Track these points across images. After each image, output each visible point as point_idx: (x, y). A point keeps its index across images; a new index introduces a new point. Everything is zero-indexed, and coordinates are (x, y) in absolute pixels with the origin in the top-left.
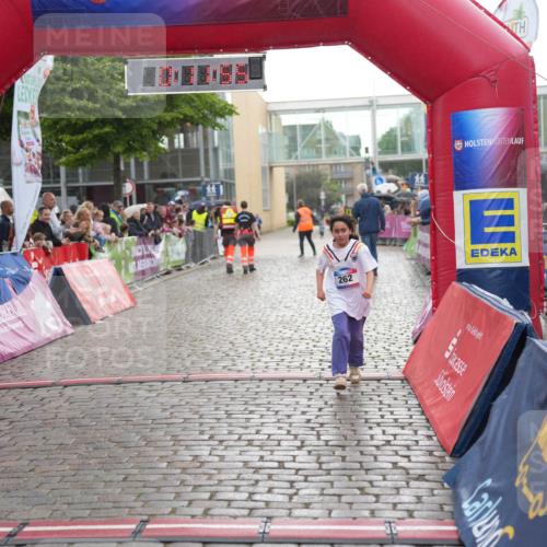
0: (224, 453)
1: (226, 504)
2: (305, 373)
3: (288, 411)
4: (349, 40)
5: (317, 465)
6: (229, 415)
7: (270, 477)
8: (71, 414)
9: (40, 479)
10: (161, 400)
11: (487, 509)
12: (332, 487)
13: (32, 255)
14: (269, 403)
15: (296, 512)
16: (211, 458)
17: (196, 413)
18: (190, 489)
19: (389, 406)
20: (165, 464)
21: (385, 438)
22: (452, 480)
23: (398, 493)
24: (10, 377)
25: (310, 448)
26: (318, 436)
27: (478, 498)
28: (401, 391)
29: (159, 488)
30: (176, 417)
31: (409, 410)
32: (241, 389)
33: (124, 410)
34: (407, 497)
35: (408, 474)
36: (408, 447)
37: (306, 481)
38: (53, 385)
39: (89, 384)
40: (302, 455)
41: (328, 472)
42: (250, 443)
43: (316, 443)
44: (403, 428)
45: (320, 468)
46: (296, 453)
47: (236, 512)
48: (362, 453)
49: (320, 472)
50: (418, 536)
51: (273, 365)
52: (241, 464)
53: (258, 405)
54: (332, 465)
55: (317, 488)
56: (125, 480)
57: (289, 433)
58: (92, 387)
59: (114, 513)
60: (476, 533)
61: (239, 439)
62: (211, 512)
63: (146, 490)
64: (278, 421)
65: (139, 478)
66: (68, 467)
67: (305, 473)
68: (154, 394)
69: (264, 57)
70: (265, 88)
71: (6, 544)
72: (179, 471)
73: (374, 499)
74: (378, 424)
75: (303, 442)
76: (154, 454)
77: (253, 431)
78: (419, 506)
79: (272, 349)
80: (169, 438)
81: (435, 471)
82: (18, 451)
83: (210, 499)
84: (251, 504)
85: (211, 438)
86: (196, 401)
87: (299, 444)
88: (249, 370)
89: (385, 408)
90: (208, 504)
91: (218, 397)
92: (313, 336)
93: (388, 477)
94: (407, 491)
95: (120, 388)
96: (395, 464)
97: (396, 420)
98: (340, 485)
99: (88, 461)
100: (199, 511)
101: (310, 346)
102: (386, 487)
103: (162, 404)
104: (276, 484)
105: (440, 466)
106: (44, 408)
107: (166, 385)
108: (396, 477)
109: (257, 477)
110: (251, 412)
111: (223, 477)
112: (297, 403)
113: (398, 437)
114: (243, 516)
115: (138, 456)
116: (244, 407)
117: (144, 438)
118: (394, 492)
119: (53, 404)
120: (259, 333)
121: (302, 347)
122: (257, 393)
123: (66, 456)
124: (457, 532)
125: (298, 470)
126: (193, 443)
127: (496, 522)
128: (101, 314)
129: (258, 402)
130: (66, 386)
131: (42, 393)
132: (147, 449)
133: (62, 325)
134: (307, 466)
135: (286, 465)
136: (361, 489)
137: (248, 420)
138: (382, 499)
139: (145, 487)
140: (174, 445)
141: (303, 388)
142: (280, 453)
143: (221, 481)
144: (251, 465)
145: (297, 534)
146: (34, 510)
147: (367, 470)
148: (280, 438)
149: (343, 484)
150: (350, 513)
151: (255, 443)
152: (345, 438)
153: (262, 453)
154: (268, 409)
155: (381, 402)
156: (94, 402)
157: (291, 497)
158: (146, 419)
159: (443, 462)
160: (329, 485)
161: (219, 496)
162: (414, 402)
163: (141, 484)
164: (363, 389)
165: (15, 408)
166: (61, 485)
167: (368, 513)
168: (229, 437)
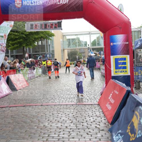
0: (52, 124)
1: (52, 138)
2: (73, 103)
3: (68, 113)
4: (83, 17)
5: (76, 127)
6: (53, 114)
7: (64, 130)
8: (12, 115)
9: (3, 132)
10: (35, 110)
11: (120, 138)
12: (80, 133)
13: (2, 73)
14: (63, 111)
15: (71, 140)
16: (48, 126)
17: (44, 114)
18: (43, 134)
19: (95, 111)
20: (36, 127)
21: (94, 120)
22: (111, 131)
23: (97, 134)
25: (74, 123)
26: (76, 119)
27: (117, 135)
28: (98, 108)
29: (34, 134)
30: (39, 115)
31: (100, 112)
32: (56, 107)
33: (26, 113)
34: (99, 135)
35: (99, 129)
36: (99, 122)
37: (73, 131)
38: (7, 107)
40: (72, 125)
41: (79, 129)
42: (58, 121)
43: (76, 121)
44: (98, 117)
45: (77, 128)
46: (70, 124)
47: (55, 140)
48: (87, 124)
49: (77, 129)
51: (64, 101)
52: (56, 127)
53: (60, 112)
54: (80, 127)
55: (76, 133)
56: (26, 132)
57: (68, 119)
58: (17, 107)
61: (56, 121)
62: (48, 140)
64: (66, 116)
65: (30, 131)
66: (11, 129)
67: (73, 129)
68: (33, 109)
69: (62, 21)
70: (62, 29)
72: (40, 129)
73: (91, 136)
74: (92, 116)
75: (72, 121)
76: (33, 125)
77: (59, 118)
78: (102, 138)
79: (64, 97)
80: (37, 120)
81: (106, 129)
83: (48, 136)
84: (59, 138)
85: (48, 120)
86: (44, 111)
87: (71, 122)
88: (58, 102)
89: (93, 112)
90: (47, 138)
91: (50, 109)
93: (94, 130)
94: (99, 134)
95: (25, 107)
96: (96, 127)
97: (96, 115)
99: (16, 127)
100: (45, 140)
101: (74, 96)
102: (94, 133)
103: (35, 112)
104: (65, 132)
106: (5, 113)
107: (37, 106)
108: (96, 130)
109: (60, 130)
110: (59, 114)
111: (51, 131)
112: (71, 111)
113: (97, 120)
114: (57, 141)
115: (29, 125)
116: (56, 112)
117: (31, 121)
118: (96, 134)
119: (7, 112)
120: (61, 93)
121: (72, 96)
122: (60, 108)
123: (10, 126)
125: (71, 129)
126: (43, 122)
128: (20, 88)
129: (60, 111)
130: (10, 107)
131: (4, 109)
132: (32, 123)
133: (9, 91)
134: (73, 127)
135: (68, 127)
136: (87, 133)
137: (58, 115)
138: (93, 136)
139: (31, 133)
140: (39, 122)
141: (72, 107)
142: (66, 124)
143: (51, 132)
144: (59, 127)
146: (2, 140)
147: (89, 128)
148: (66, 120)
149: (83, 132)
150: (84, 140)
151: (60, 122)
152: (83, 120)
153: (62, 124)
154: (63, 113)
155: (92, 111)
156: (18, 111)
157: (69, 136)
158: (31, 115)
159: (108, 126)
160: (79, 132)
161: (51, 136)
162: (101, 110)
163: (30, 133)
164: (88, 107)
166: (9, 133)
167: (89, 140)
168: (53, 120)
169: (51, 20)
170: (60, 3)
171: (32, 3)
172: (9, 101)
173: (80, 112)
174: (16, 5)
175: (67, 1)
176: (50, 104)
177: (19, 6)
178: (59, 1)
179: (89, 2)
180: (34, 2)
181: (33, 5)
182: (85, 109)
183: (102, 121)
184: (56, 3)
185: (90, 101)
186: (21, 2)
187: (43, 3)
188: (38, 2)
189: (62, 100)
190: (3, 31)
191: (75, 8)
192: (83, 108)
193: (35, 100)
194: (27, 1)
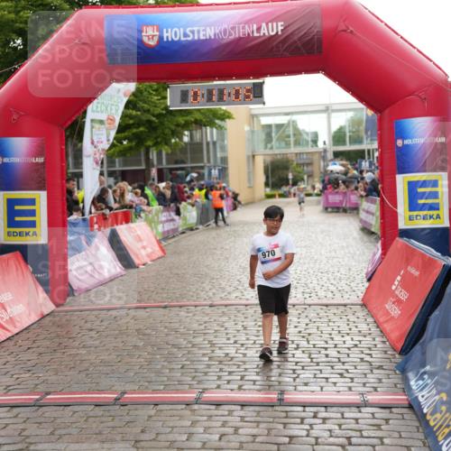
0: (246, 352)
1: (252, 383)
4: (323, 70)
5: (309, 360)
6: (245, 328)
7: (279, 367)
8: (137, 327)
9: (126, 367)
10: (197, 318)
11: (427, 385)
12: (321, 373)
13: (95, 219)
15: (299, 388)
16: (237, 355)
17: (223, 326)
18: (227, 373)
19: (354, 322)
20: (207, 359)
21: (353, 343)
22: (403, 370)
23: (366, 377)
24: (89, 303)
25: (304, 349)
26: (308, 341)
27: (421, 378)
28: (361, 313)
29: (206, 374)
30: (209, 329)
31: (368, 325)
32: (251, 311)
33: (172, 325)
34: (372, 379)
35: (371, 365)
36: (370, 349)
37: (303, 369)
38: (121, 308)
39: (145, 308)
40: (298, 353)
41: (318, 364)
43: (307, 346)
44: (365, 336)
45: (312, 362)
46: (294, 352)
47: (259, 387)
48: (339, 352)
49: (312, 364)
50: (382, 402)
54: (319, 360)
55: (311, 374)
56: (182, 368)
58: (148, 310)
59: (179, 387)
60: (421, 399)
61: (255, 343)
62: (244, 387)
63: (197, 374)
65: (192, 367)
66: (142, 360)
67: (302, 364)
68: (190, 315)
69: (264, 82)
70: (264, 103)
71: (115, 404)
72: (217, 363)
73: (350, 380)
74: (348, 334)
75: (298, 345)
76: (198, 352)
78: (380, 385)
80: (206, 342)
81: (388, 364)
82: (107, 350)
83: (241, 380)
84: (269, 383)
85: (235, 342)
86: (220, 319)
89: (351, 324)
90: (241, 383)
91: (236, 316)
93: (358, 367)
94: (371, 376)
95: (167, 310)
96: (362, 359)
97: (360, 331)
98: (327, 372)
99: (155, 357)
100: (236, 387)
102: (357, 373)
103: (198, 321)
104: (283, 371)
105: (393, 360)
106: (119, 323)
107: (199, 308)
108: (363, 367)
111: (247, 367)
113: (363, 342)
114: (265, 390)
115: (189, 353)
116: (254, 323)
117: (190, 342)
118: (363, 376)
119: (124, 321)
123: (141, 353)
124: (407, 399)
125: (297, 363)
126: (223, 345)
127: (434, 392)
128: (143, 261)
130: (129, 309)
131: (114, 313)
132: (194, 349)
133: (118, 268)
134: (303, 360)
135: (289, 359)
136: (341, 375)
138: (355, 380)
139: (196, 372)
140: (211, 347)
141: (293, 311)
143: (246, 369)
145: (302, 400)
146: (128, 385)
147: (344, 363)
149: (329, 371)
150: (335, 389)
152: (326, 342)
155: (348, 320)
156: (151, 319)
157: (294, 379)
158: (188, 330)
159: (395, 358)
160: (319, 372)
161: (247, 378)
162: (370, 320)
163: (193, 371)
164: (335, 311)
165: (98, 323)
166: (141, 370)
167: (346, 389)
168: (247, 342)
169: (235, 79)
170: (262, 34)
171: (185, 35)
173: (317, 324)
174: (145, 39)
175: (280, 28)
176: (233, 302)
177: (152, 43)
178: (259, 29)
179: (340, 29)
180: (193, 32)
181: (189, 39)
182: (327, 316)
183: (375, 345)
184: (249, 34)
185: (338, 295)
186: (158, 33)
187: (215, 35)
188: (203, 30)
190: (103, 108)
191: (300, 45)
192: (322, 314)
193: (189, 291)
194: (174, 30)
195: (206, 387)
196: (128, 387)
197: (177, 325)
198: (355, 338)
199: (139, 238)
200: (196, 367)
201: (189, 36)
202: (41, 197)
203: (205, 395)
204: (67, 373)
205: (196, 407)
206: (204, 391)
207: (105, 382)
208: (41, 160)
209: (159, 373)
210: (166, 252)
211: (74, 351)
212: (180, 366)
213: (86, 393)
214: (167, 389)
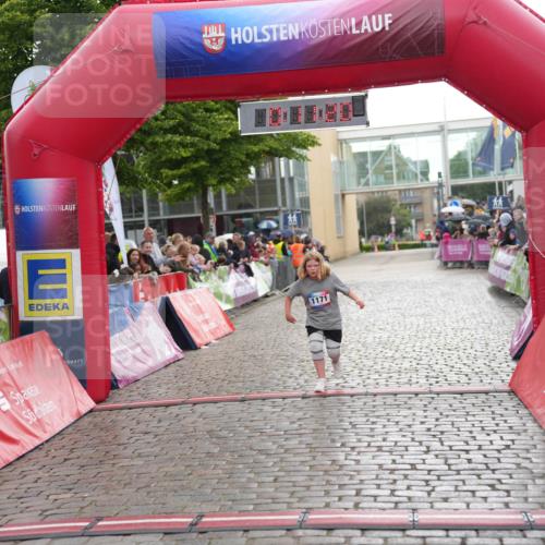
0: (359, 458)
1: (372, 499)
2: (415, 388)
3: (408, 421)
4: (446, 78)
5: (447, 467)
6: (354, 426)
7: (406, 477)
8: (208, 427)
9: (200, 481)
10: (286, 414)
12: (464, 484)
13: (141, 286)
14: (388, 415)
15: (437, 505)
16: (347, 462)
17: (324, 424)
18: (337, 487)
19: (502, 415)
20: (308, 468)
21: (504, 443)
23: (526, 489)
24: (139, 397)
25: (437, 453)
26: (442, 443)
28: (510, 403)
29: (308, 487)
30: (305, 428)
31: (521, 418)
32: (359, 403)
33: (253, 424)
34: (533, 491)
35: (532, 473)
36: (528, 451)
37: (439, 479)
38: (183, 403)
39: (216, 402)
40: (430, 458)
41: (458, 472)
42: (380, 449)
43: (441, 448)
44: (519, 434)
45: (450, 469)
46: (424, 456)
47: (384, 505)
48: (485, 456)
49: (450, 472)
51: (382, 382)
52: (377, 467)
53: (378, 417)
54: (459, 467)
55: (451, 485)
56: (275, 480)
57: (413, 440)
58: (218, 405)
59: (274, 506)
61: (369, 446)
62: (361, 505)
63: (296, 489)
64: (401, 430)
65: (288, 479)
66: (220, 471)
67: (437, 473)
68: (278, 409)
69: (367, 95)
70: (368, 124)
71: (191, 531)
72: (321, 473)
73: (506, 494)
74: (495, 431)
75: (428, 447)
76: (294, 459)
77: (380, 438)
79: (378, 367)
80: (304, 446)
82: (172, 459)
83: (358, 494)
84: (396, 499)
85: (343, 445)
86: (319, 414)
87: (425, 449)
88: (361, 386)
89: (498, 418)
90: (357, 499)
91: (339, 410)
92: (414, 355)
93: (514, 476)
94: (534, 487)
95: (246, 404)
96: (518, 465)
97: (511, 428)
98: (472, 483)
99: (236, 467)
100: (351, 505)
101: (414, 364)
102: (513, 484)
103: (289, 417)
104: (413, 483)
106: (183, 422)
107: (286, 401)
108: (521, 476)
109: (395, 477)
110: (373, 423)
111: (363, 477)
112: (414, 414)
113: (517, 442)
114: (391, 509)
115: (281, 461)
116: (365, 419)
117: (281, 446)
118: (523, 488)
119: (189, 420)
120: (361, 353)
121: (406, 364)
122: (374, 406)
123: (218, 463)
125: (430, 471)
126: (328, 450)
128: (206, 341)
129: (377, 414)
130: (195, 404)
131: (174, 410)
133: (174, 351)
134: (437, 467)
135: (418, 467)
136: (493, 487)
137: (372, 429)
138: (512, 493)
139: (294, 486)
140: (311, 452)
141: (415, 401)
142: (409, 457)
143: (362, 481)
144: (385, 467)
145: (443, 522)
146: (204, 506)
147: (494, 471)
148: (406, 444)
149: (474, 482)
150: (486, 505)
151: (384, 449)
152: (467, 443)
153: (394, 457)
154: (389, 420)
155: (493, 413)
156: (226, 417)
157: (429, 493)
158: (277, 430)
160: (461, 483)
161: (364, 492)
162: (523, 411)
163: (290, 484)
164: (474, 401)
165: (155, 423)
166: (220, 486)
167: (502, 506)
168: (359, 444)
169: (328, 93)
170: (363, 31)
171: (260, 35)
172: (181, 384)
173: (450, 419)
175: (387, 22)
176: (333, 391)
177: (216, 47)
178: (359, 24)
179: (468, 20)
180: (270, 31)
181: (265, 40)
182: (464, 408)
183: (535, 446)
184: (345, 32)
185: (475, 379)
186: (223, 35)
187: (300, 34)
188: (284, 28)
189: (372, 377)
191: (415, 44)
192: (456, 405)
193: (273, 378)
194: (246, 28)
195: (310, 505)
196: (205, 508)
197: (261, 424)
198: (506, 437)
199: (200, 309)
200: (294, 479)
201: (265, 37)
202: (74, 257)
203: (310, 517)
204: (121, 492)
205: (300, 532)
206: (308, 510)
207: (173, 502)
208: (72, 208)
209: (244, 489)
210: (236, 327)
211: (126, 462)
212: (272, 479)
213: (150, 518)
214: (257, 509)
